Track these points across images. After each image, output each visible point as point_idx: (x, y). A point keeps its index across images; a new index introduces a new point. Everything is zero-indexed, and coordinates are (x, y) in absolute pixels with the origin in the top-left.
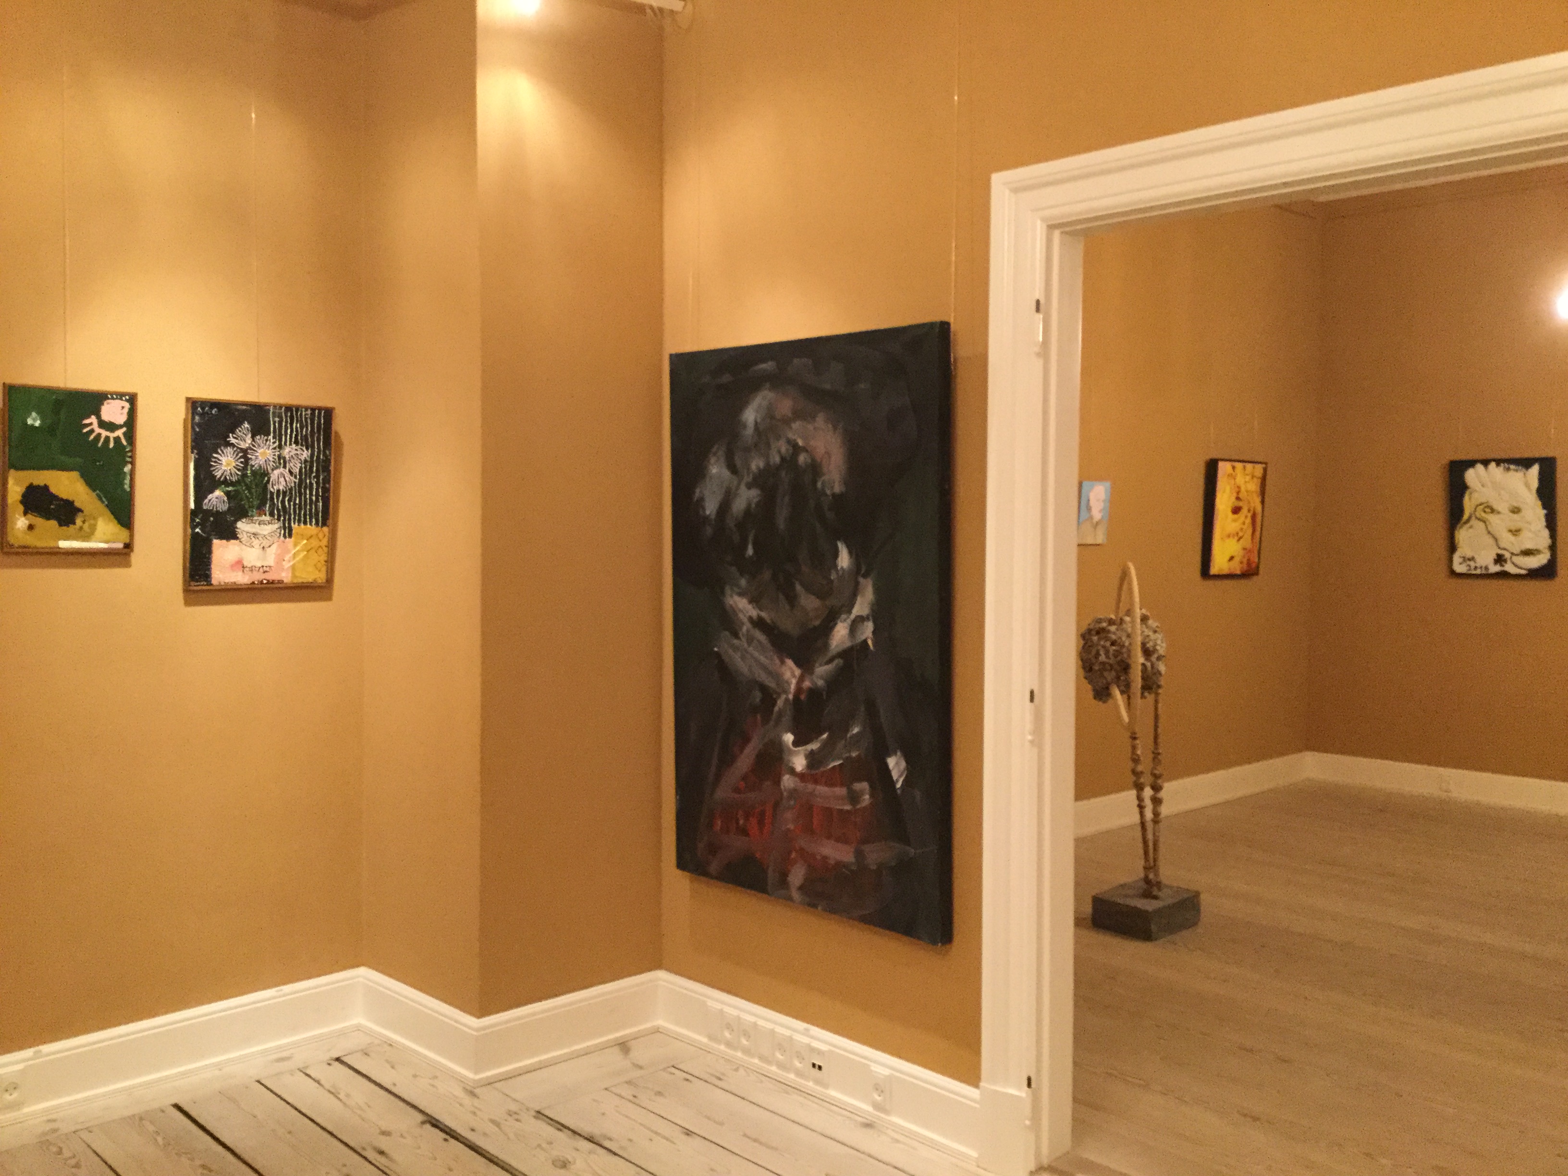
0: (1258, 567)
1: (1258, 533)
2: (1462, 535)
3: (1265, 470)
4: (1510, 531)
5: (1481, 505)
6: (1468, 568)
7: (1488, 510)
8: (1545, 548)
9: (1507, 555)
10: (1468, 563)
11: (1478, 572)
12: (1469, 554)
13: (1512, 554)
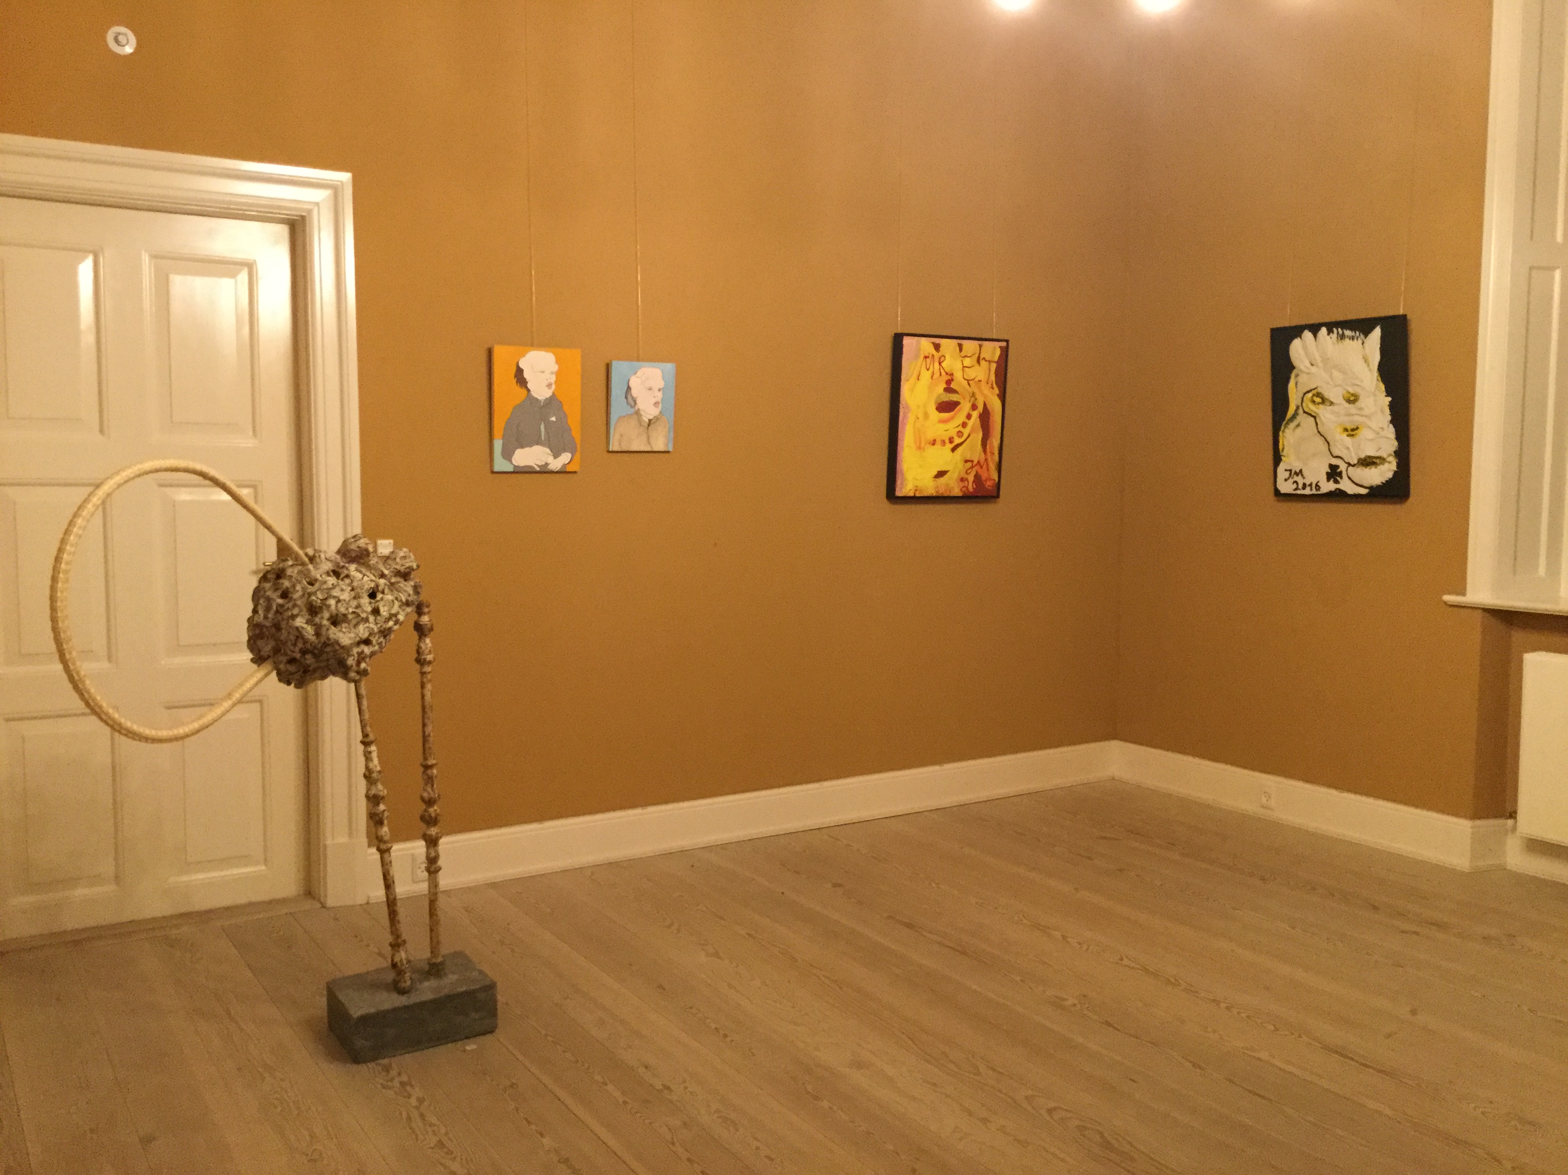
0: (998, 485)
1: (995, 441)
2: (1289, 437)
3: (1005, 351)
4: (1346, 430)
5: (1308, 392)
6: (1295, 486)
7: (1318, 400)
8: (1390, 455)
9: (1343, 467)
10: (1296, 478)
11: (1307, 491)
12: (1296, 466)
13: (1349, 464)
